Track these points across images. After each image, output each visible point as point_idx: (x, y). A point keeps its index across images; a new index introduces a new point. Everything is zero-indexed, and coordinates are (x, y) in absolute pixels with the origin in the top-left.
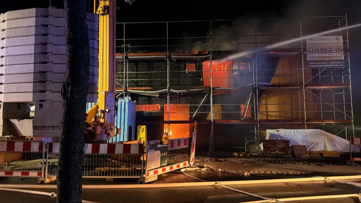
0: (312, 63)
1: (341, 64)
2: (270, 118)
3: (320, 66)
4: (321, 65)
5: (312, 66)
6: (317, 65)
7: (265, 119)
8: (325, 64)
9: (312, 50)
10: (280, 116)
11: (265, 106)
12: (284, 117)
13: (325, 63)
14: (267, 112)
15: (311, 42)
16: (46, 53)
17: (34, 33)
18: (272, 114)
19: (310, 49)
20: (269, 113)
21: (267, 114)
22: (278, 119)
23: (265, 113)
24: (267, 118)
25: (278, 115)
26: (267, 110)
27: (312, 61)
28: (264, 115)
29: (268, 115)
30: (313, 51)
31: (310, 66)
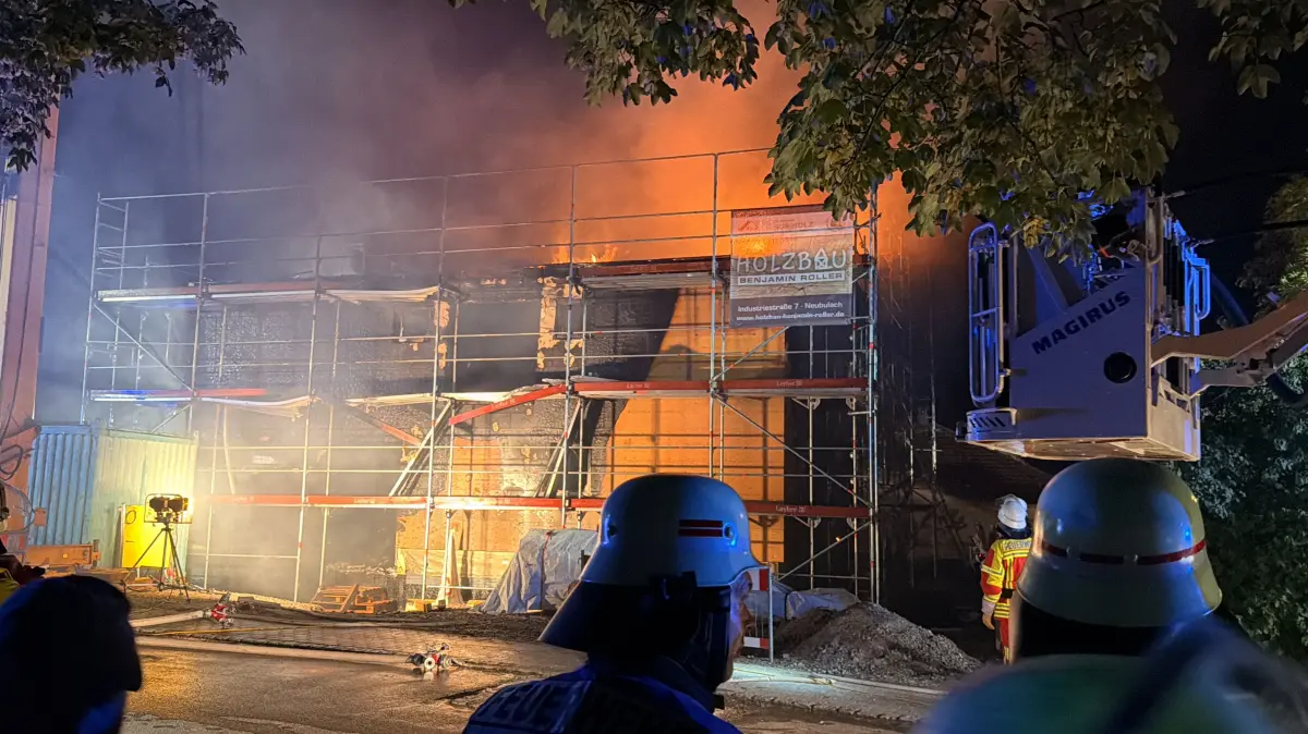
1: (840, 311)
3: (769, 317)
4: (772, 313)
5: (745, 319)
8: (787, 312)
9: (747, 263)
13: (789, 307)
19: (743, 260)
27: (744, 302)
31: (739, 319)
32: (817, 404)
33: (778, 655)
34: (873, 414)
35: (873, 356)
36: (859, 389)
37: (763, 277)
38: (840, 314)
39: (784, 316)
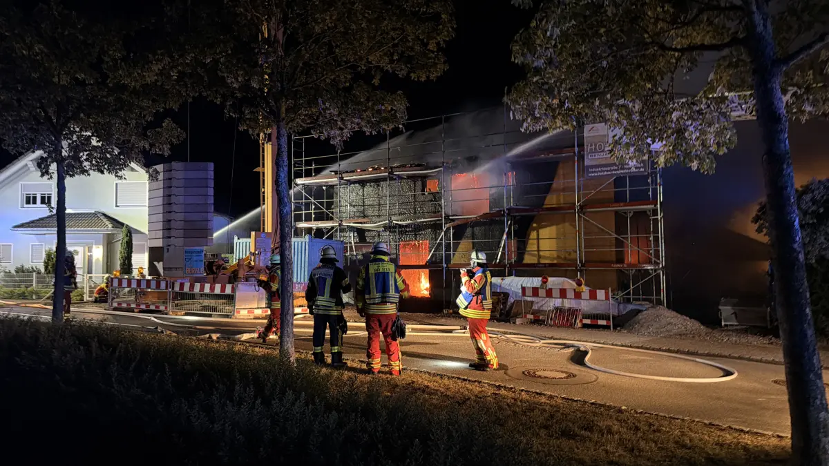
0: (594, 170)
1: (642, 167)
2: (543, 261)
3: (606, 173)
4: (607, 171)
5: (593, 175)
6: (602, 171)
7: (536, 262)
8: (615, 170)
9: (593, 147)
10: (558, 257)
11: (535, 241)
12: (565, 258)
13: (616, 168)
14: (538, 251)
15: (592, 135)
16: (170, 204)
17: (162, 186)
18: (547, 254)
19: (591, 145)
20: (541, 253)
21: (539, 255)
22: (555, 262)
23: (536, 252)
24: (539, 261)
25: (555, 256)
26: (538, 247)
27: (592, 167)
28: (533, 255)
29: (540, 257)
30: (595, 148)
31: (590, 175)
32: (631, 214)
33: (615, 328)
34: (661, 218)
35: (660, 189)
36: (653, 206)
37: (602, 154)
38: (642, 170)
39: (613, 172)
